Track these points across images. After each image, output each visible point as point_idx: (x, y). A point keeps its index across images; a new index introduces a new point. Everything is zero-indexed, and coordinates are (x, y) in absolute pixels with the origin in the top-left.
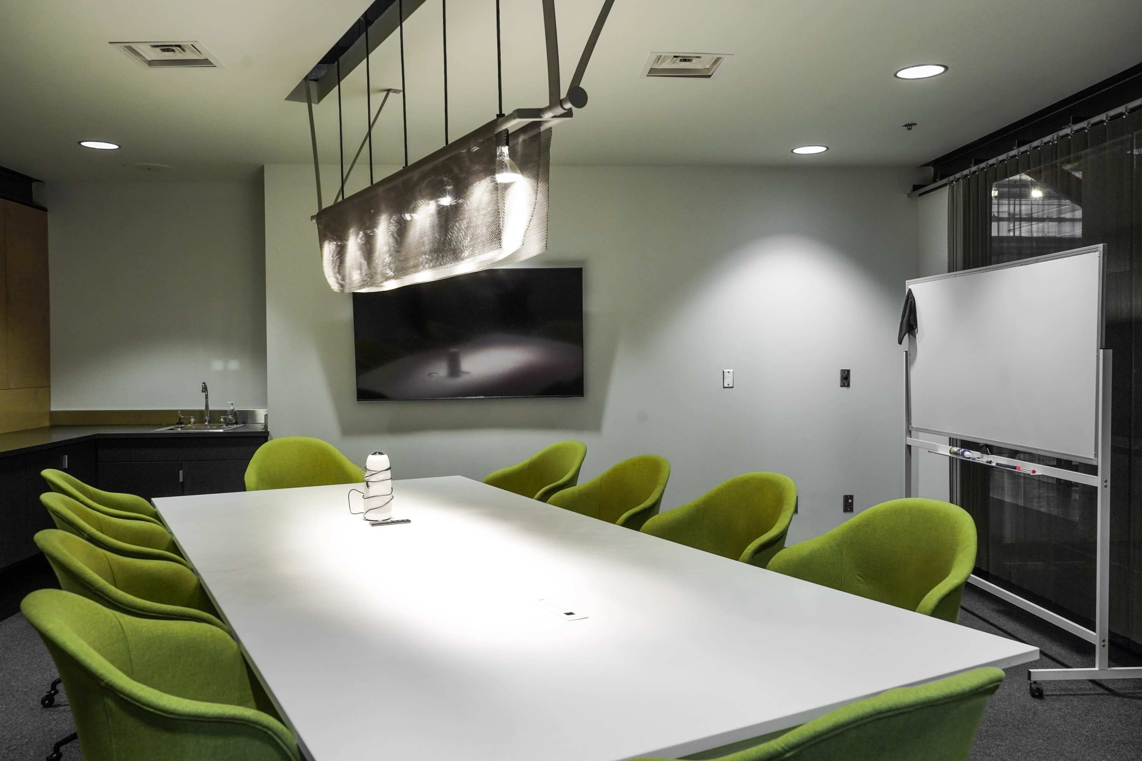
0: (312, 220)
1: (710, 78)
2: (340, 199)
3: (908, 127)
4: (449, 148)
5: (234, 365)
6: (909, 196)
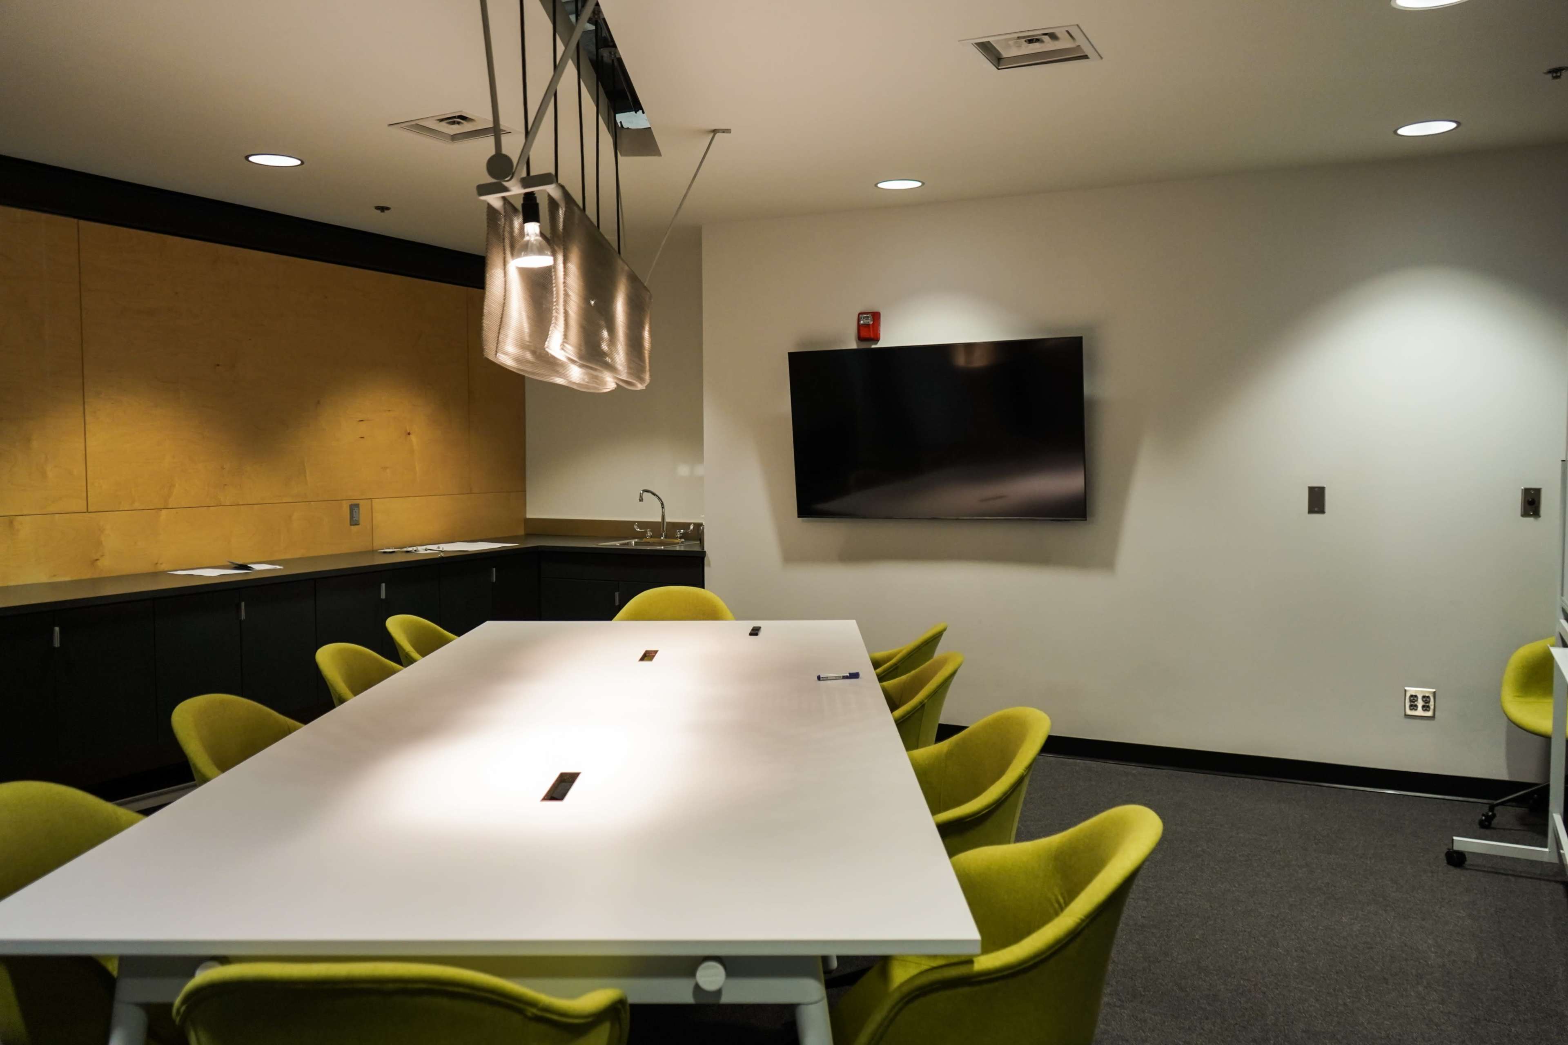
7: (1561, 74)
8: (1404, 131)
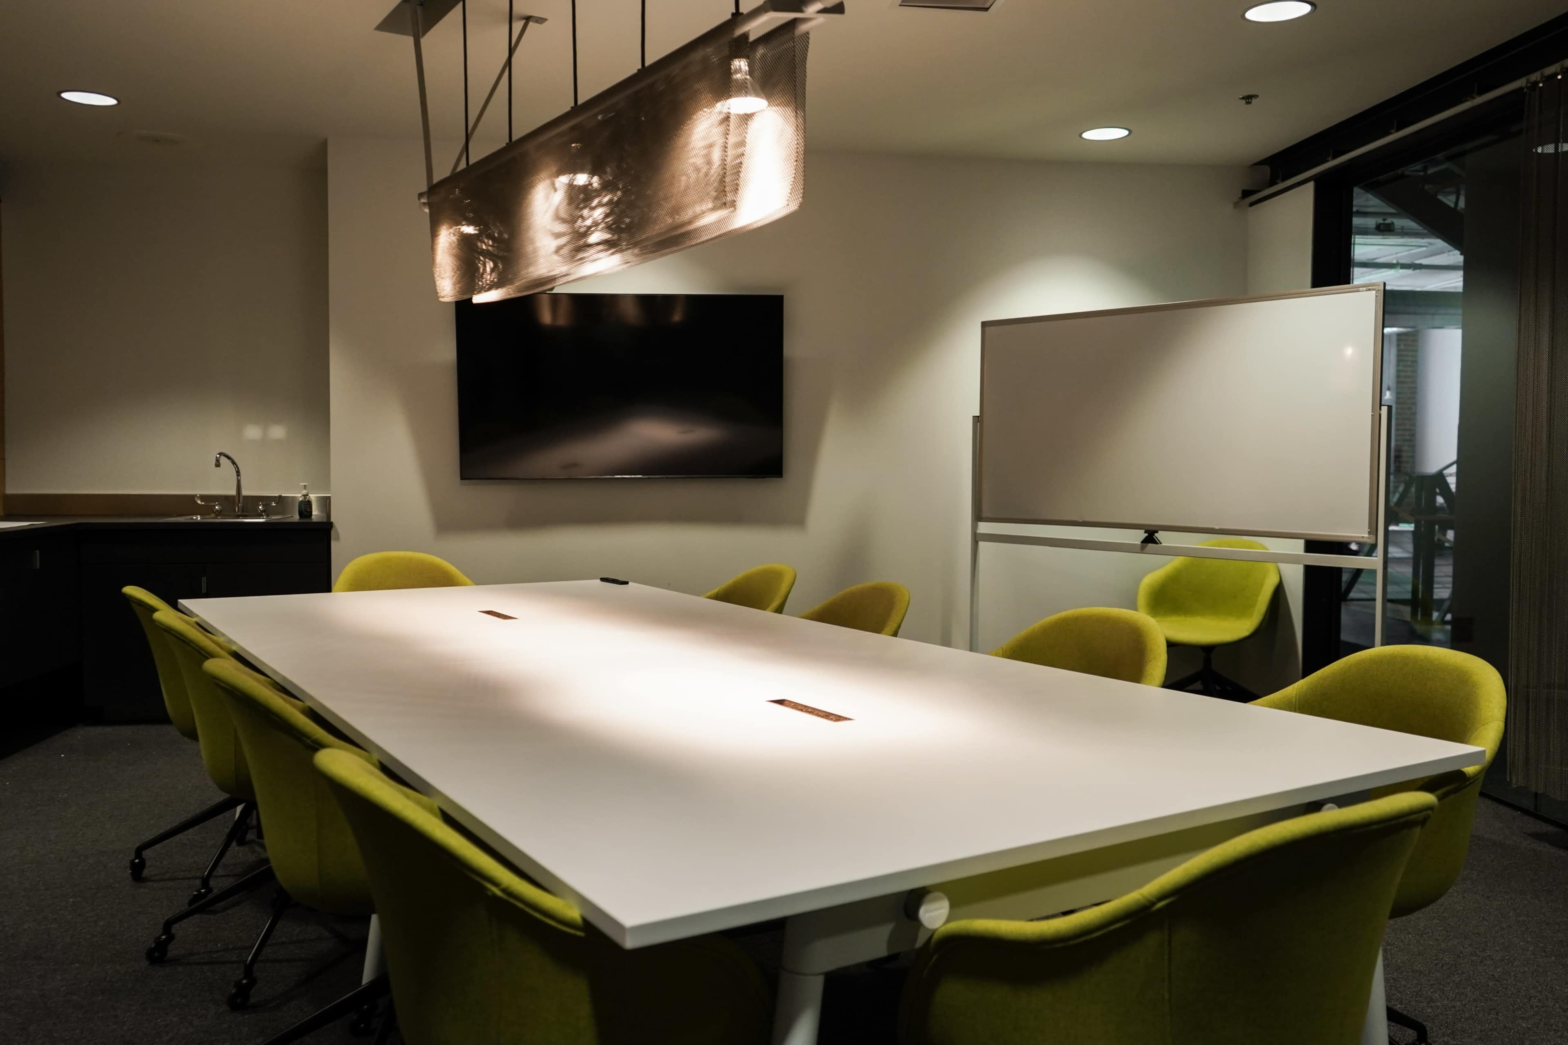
0: (419, 199)
1: (987, 11)
2: (463, 165)
3: (1247, 101)
4: (645, 72)
5: (278, 432)
6: (1236, 205)
7: (1251, 101)
8: (1089, 135)
